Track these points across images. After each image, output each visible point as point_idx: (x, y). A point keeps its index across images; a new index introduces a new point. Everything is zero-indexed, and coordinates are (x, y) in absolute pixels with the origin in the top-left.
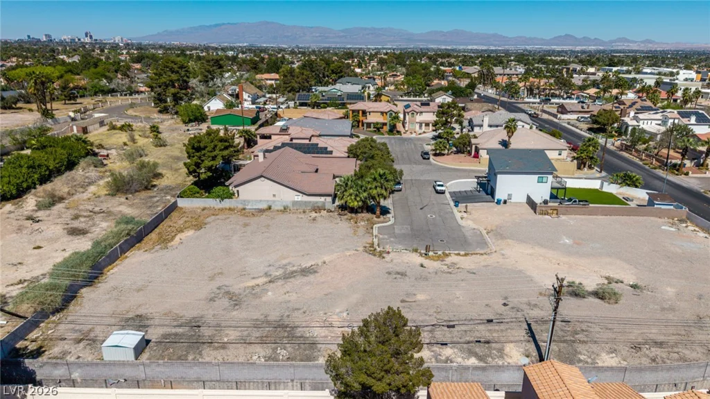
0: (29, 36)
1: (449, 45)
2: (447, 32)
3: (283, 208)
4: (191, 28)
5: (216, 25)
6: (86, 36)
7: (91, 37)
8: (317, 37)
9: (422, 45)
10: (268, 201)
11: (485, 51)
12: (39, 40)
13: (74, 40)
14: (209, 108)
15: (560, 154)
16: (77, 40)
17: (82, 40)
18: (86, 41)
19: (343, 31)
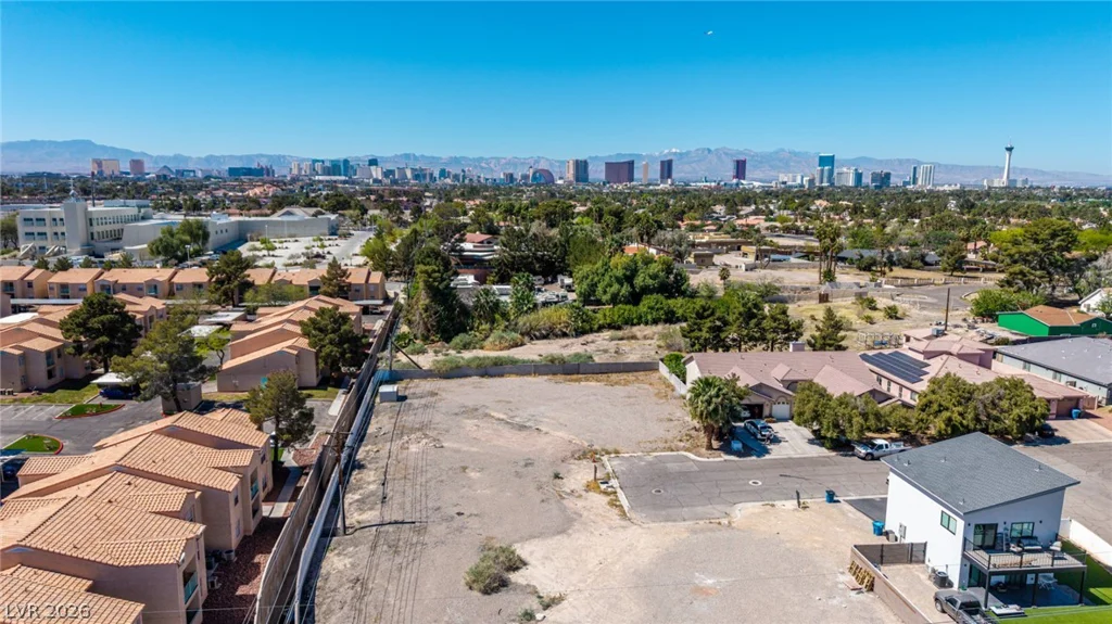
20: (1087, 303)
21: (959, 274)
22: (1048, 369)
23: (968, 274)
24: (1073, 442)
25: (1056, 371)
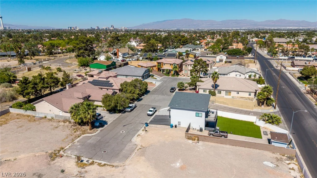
0: (91, 27)
1: (276, 27)
2: (276, 21)
3: (51, 118)
4: (154, 22)
5: (164, 21)
6: (112, 27)
7: (113, 27)
8: (209, 25)
9: (261, 28)
10: (45, 114)
11: (296, 29)
12: (94, 29)
13: (107, 28)
14: (100, 59)
15: (250, 95)
16: (108, 29)
17: (110, 29)
18: (112, 29)
19: (221, 22)
20: (100, 58)
21: (52, 56)
22: (124, 75)
23: (54, 55)
24: (151, 91)
25: (126, 76)
